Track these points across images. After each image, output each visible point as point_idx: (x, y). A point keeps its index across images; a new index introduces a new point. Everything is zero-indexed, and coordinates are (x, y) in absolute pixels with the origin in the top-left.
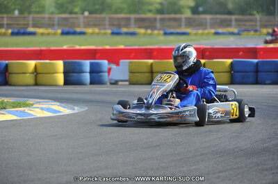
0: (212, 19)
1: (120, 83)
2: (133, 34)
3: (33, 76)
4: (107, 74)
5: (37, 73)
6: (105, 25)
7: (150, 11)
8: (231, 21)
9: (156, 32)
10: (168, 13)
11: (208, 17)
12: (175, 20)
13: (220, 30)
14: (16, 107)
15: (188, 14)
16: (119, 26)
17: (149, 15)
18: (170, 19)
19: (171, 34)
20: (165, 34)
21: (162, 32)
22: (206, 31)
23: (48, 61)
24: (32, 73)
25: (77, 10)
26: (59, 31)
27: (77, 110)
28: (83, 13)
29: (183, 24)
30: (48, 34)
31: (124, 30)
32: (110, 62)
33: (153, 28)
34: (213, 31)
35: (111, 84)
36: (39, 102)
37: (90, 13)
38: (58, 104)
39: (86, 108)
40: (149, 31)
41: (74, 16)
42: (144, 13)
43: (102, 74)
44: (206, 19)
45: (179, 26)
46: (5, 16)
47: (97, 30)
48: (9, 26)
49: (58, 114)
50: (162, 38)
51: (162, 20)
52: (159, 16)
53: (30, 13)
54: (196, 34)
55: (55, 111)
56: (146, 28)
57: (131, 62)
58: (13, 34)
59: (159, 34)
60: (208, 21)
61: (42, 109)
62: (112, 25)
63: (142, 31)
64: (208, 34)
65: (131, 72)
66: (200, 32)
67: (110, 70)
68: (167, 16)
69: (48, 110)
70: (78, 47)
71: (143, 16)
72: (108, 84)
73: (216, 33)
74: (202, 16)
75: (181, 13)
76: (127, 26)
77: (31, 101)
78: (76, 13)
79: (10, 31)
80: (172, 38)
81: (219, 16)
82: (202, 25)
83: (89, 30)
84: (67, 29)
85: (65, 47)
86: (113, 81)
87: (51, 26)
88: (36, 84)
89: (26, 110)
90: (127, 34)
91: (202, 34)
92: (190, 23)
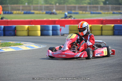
0: (111, 7)
1: (65, 35)
2: (77, 13)
3: (27, 32)
4: (59, 31)
5: (29, 31)
6: (64, 9)
7: (85, 3)
8: (120, 7)
9: (87, 12)
10: (93, 4)
11: (110, 6)
12: (96, 7)
13: (115, 12)
14: (15, 45)
15: (102, 4)
16: (71, 10)
17: (85, 5)
18: (93, 7)
19: (94, 13)
20: (91, 13)
21: (89, 12)
22: (109, 12)
23: (34, 25)
24: (27, 31)
25: (53, 3)
26: (45, 12)
27: (42, 46)
28: (56, 4)
29: (99, 9)
30: (40, 13)
31: (73, 12)
32: (61, 26)
33: (86, 11)
34: (112, 12)
35: (62, 35)
36: (26, 43)
37: (59, 4)
38: (34, 44)
39: (46, 46)
40: (84, 12)
41: (51, 5)
42: (83, 4)
43: (58, 31)
44: (109, 7)
45: (98, 10)
46: (21, 5)
47: (61, 12)
48: (23, 10)
49: (33, 49)
50: (90, 15)
51: (90, 7)
52: (88, 6)
53: (32, 4)
54: (104, 14)
55: (32, 47)
56: (83, 11)
57: (70, 26)
58: (24, 13)
59: (88, 14)
60: (110, 8)
61: (26, 46)
62: (68, 9)
63: (81, 12)
64: (110, 13)
65: (70, 30)
66: (106, 12)
67: (61, 29)
68: (92, 5)
69: (29, 47)
70: (50, 19)
71: (82, 5)
72: (60, 35)
73: (114, 13)
74: (108, 6)
75: (99, 4)
76: (75, 10)
77: (22, 43)
78: (52, 4)
79: (23, 12)
80: (94, 15)
81: (115, 6)
82: (108, 9)
83: (58, 12)
84: (48, 11)
85: (45, 19)
86: (62, 34)
87: (41, 10)
88: (28, 35)
89: (19, 47)
90: (74, 13)
91: (107, 13)
92: (102, 8)
